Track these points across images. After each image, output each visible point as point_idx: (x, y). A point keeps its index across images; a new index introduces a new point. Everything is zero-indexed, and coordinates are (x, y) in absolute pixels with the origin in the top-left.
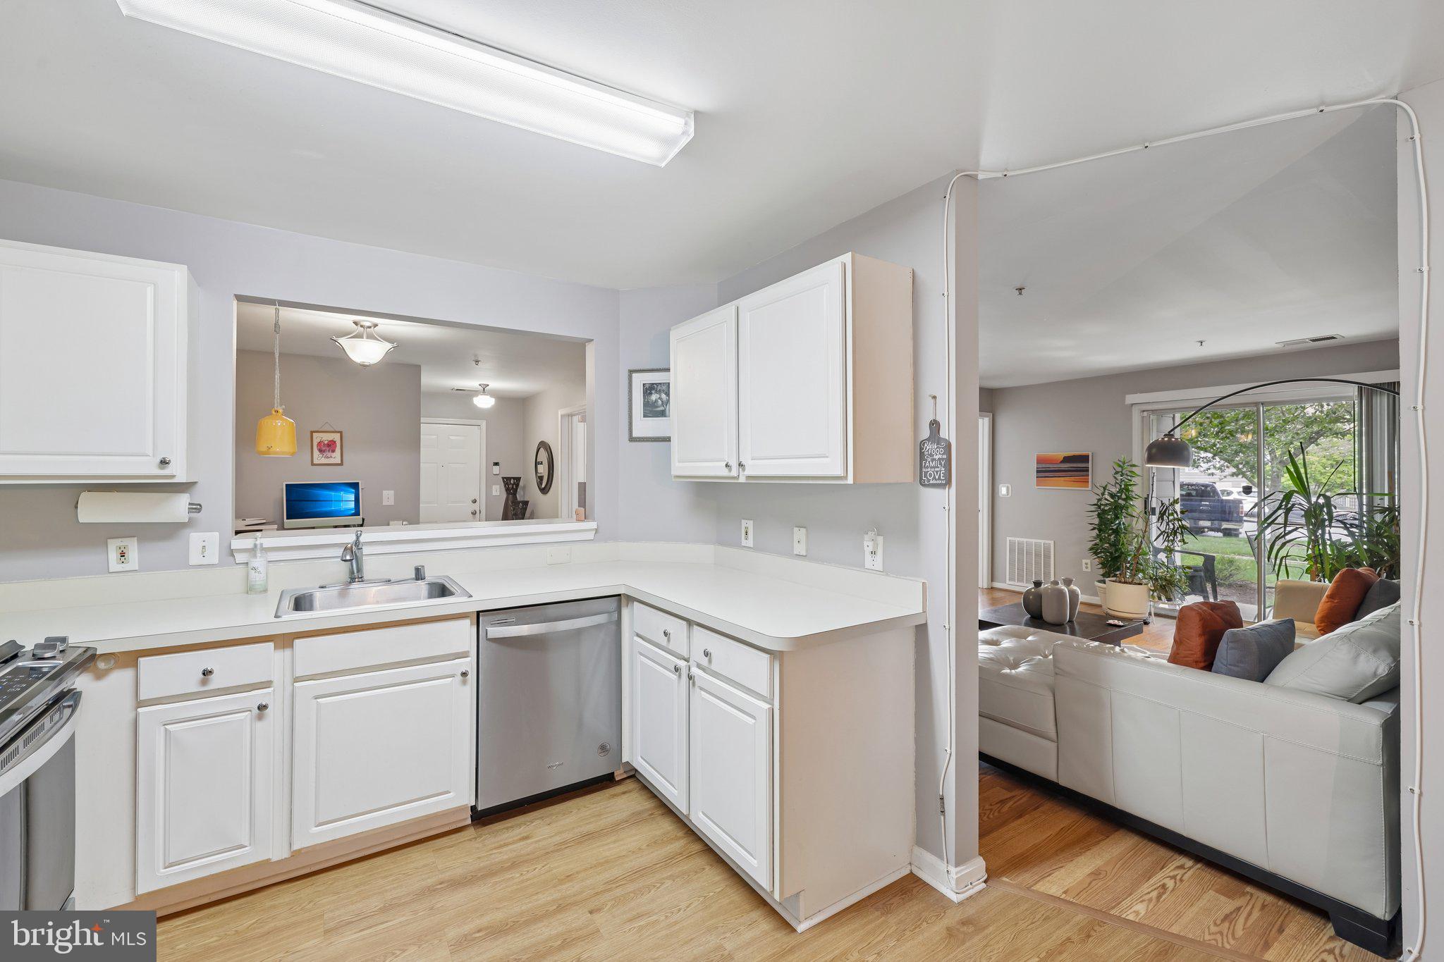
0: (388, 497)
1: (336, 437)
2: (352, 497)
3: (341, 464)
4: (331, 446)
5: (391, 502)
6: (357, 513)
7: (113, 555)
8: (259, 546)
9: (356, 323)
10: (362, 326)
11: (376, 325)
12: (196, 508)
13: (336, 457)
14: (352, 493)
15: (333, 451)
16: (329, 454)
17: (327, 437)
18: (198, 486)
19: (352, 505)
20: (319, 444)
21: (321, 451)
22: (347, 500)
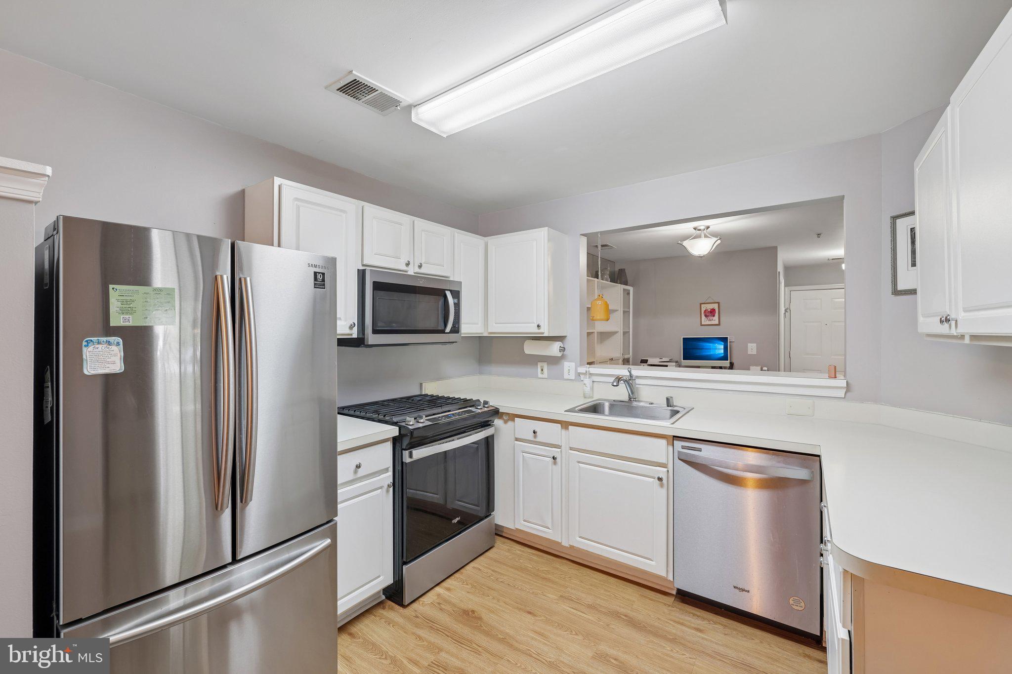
0: (752, 349)
1: (716, 306)
2: (722, 347)
3: (719, 325)
4: (712, 312)
5: (755, 352)
6: (725, 358)
7: (539, 370)
8: (588, 372)
9: (695, 229)
10: (699, 230)
11: (708, 227)
12: (563, 349)
13: (715, 320)
14: (722, 344)
15: (714, 316)
16: (711, 318)
17: (710, 307)
18: (567, 337)
19: (722, 351)
20: (705, 311)
21: (706, 316)
22: (719, 349)
